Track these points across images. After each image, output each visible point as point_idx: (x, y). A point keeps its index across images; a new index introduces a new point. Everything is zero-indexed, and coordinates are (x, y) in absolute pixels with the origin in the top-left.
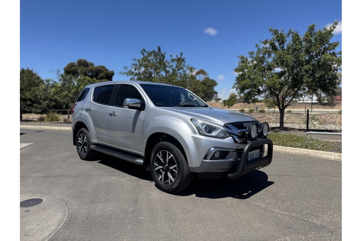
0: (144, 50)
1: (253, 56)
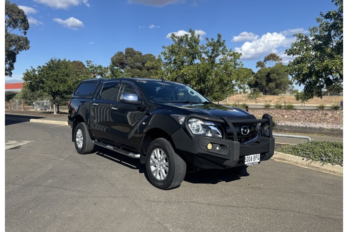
1: (315, 33)
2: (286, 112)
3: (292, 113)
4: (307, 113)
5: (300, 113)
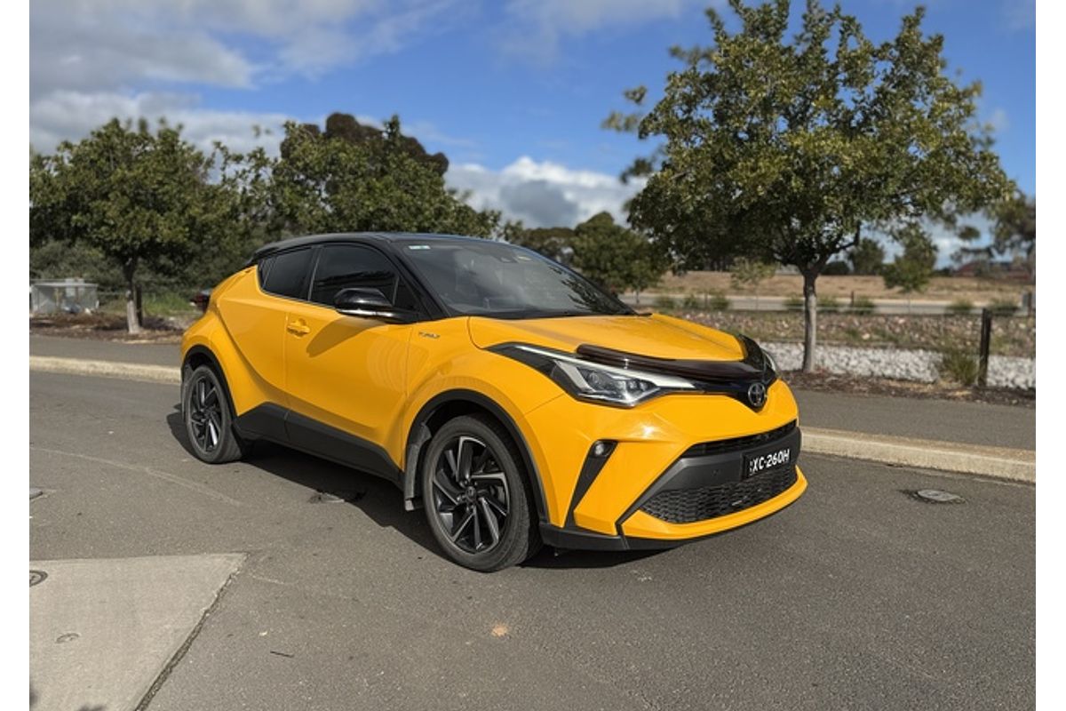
2: (860, 324)
3: (879, 324)
4: (927, 327)
5: (906, 327)
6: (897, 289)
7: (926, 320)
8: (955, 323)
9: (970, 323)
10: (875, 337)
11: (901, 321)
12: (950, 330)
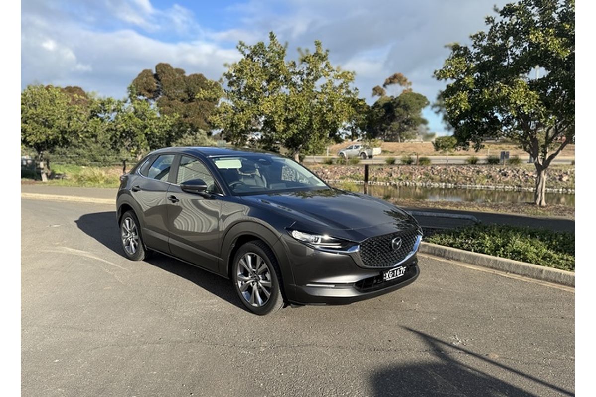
0: (242, 44)
1: (481, 43)
2: (419, 170)
3: (427, 170)
4: (451, 170)
5: (441, 171)
6: (441, 151)
7: (451, 167)
8: (465, 168)
9: (473, 168)
10: (423, 176)
11: (439, 168)
12: (461, 172)
